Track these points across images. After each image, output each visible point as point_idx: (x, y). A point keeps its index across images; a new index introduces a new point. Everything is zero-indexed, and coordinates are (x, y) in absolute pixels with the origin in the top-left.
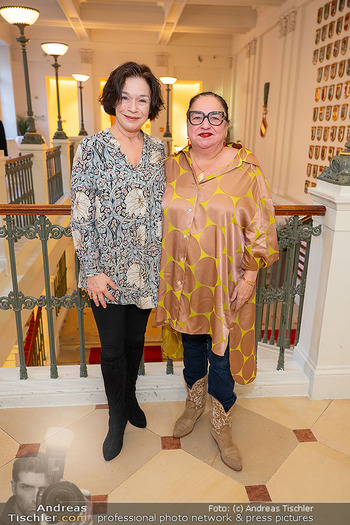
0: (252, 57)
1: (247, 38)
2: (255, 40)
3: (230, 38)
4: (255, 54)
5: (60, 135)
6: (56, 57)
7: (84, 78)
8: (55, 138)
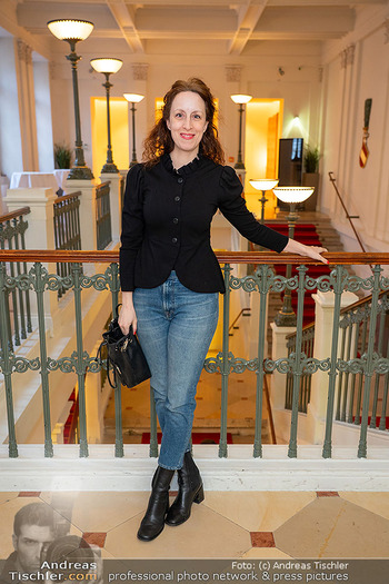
0: (349, 67)
1: (343, 43)
2: (353, 47)
3: (320, 44)
4: (352, 63)
5: (110, 168)
6: (107, 74)
7: (137, 98)
8: (103, 172)
